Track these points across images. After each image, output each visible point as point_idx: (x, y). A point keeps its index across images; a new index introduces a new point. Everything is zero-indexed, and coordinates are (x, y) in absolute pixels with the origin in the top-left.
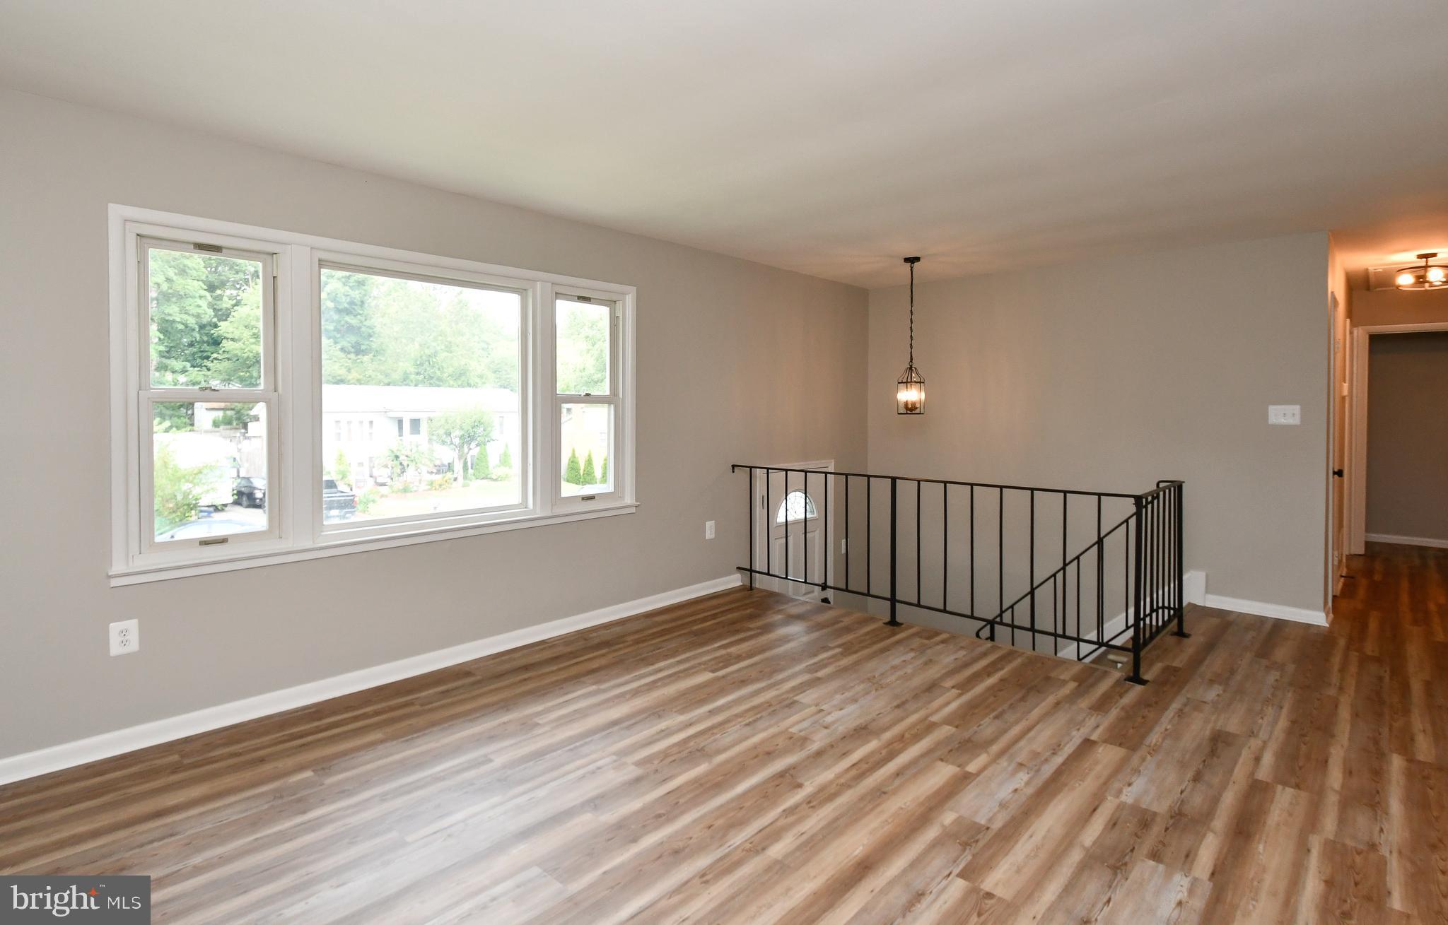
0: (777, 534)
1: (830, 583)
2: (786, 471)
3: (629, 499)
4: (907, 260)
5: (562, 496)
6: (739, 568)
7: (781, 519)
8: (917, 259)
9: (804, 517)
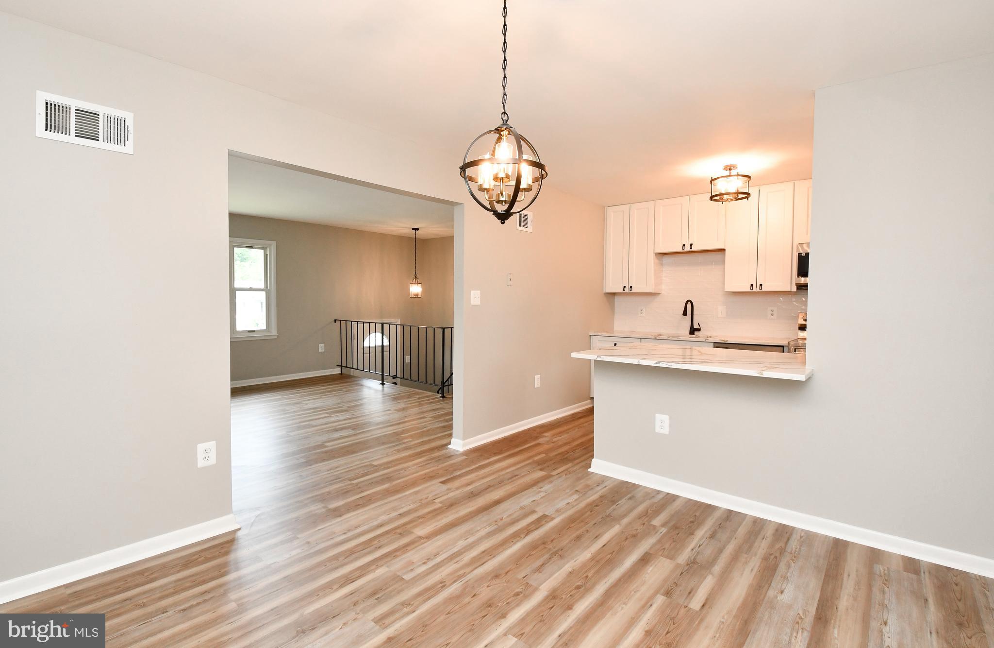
0: (367, 351)
1: (398, 375)
2: (369, 323)
3: (274, 332)
4: (413, 229)
5: (237, 330)
6: (337, 365)
7: (366, 344)
8: (418, 229)
9: (381, 344)
